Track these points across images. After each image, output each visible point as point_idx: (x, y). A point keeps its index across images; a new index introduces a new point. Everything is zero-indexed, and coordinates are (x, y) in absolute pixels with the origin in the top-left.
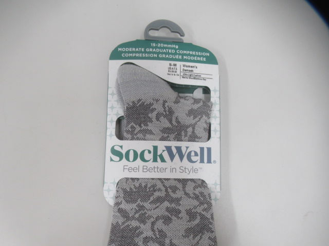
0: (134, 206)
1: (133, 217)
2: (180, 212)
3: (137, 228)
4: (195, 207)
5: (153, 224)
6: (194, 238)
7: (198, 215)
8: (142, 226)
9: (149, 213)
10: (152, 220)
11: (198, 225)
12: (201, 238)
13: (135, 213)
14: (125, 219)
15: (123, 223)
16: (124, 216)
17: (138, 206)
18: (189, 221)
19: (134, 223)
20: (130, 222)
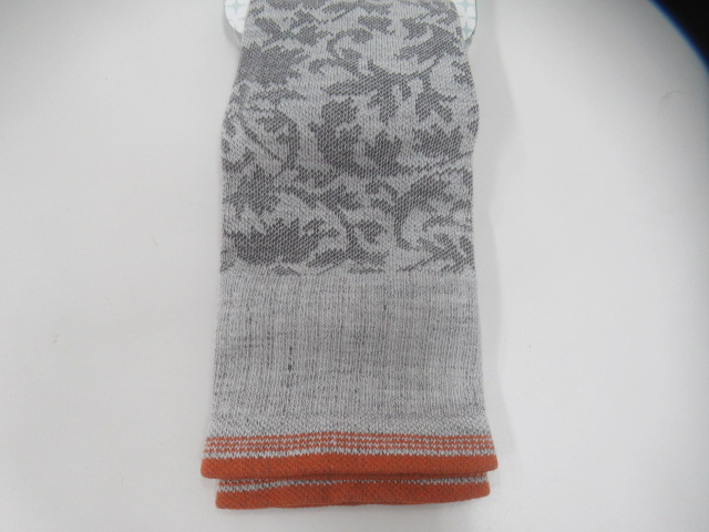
0: (290, 14)
1: (288, 34)
2: (389, 22)
3: (296, 52)
4: (421, 17)
5: (330, 43)
6: (420, 62)
7: (428, 27)
8: (307, 48)
9: (323, 27)
10: (329, 37)
11: (428, 43)
12: (436, 63)
13: (292, 27)
14: (271, 35)
15: (265, 44)
16: (267, 31)
17: (300, 14)
18: (411, 37)
19: (290, 45)
20: (281, 41)
